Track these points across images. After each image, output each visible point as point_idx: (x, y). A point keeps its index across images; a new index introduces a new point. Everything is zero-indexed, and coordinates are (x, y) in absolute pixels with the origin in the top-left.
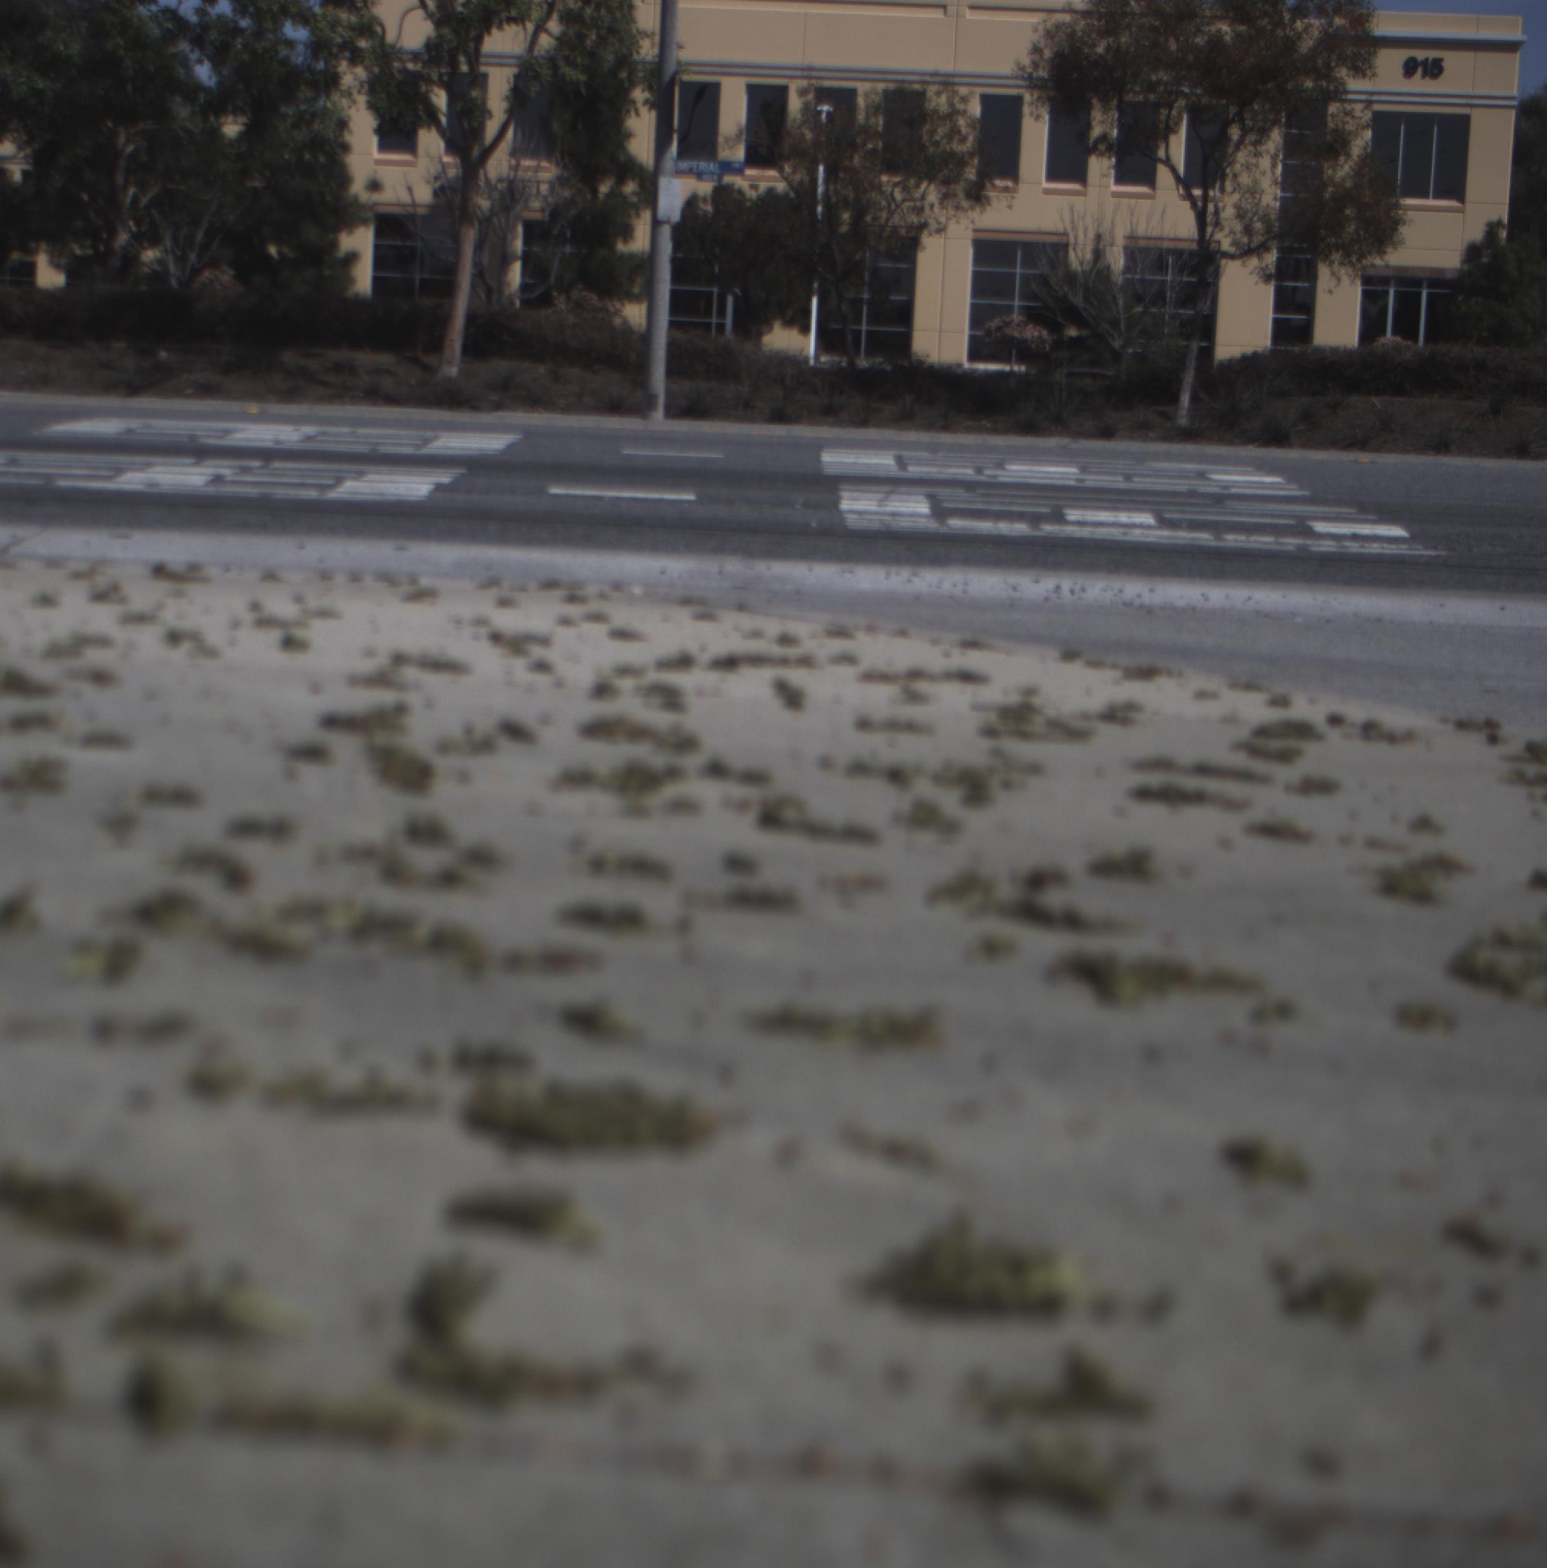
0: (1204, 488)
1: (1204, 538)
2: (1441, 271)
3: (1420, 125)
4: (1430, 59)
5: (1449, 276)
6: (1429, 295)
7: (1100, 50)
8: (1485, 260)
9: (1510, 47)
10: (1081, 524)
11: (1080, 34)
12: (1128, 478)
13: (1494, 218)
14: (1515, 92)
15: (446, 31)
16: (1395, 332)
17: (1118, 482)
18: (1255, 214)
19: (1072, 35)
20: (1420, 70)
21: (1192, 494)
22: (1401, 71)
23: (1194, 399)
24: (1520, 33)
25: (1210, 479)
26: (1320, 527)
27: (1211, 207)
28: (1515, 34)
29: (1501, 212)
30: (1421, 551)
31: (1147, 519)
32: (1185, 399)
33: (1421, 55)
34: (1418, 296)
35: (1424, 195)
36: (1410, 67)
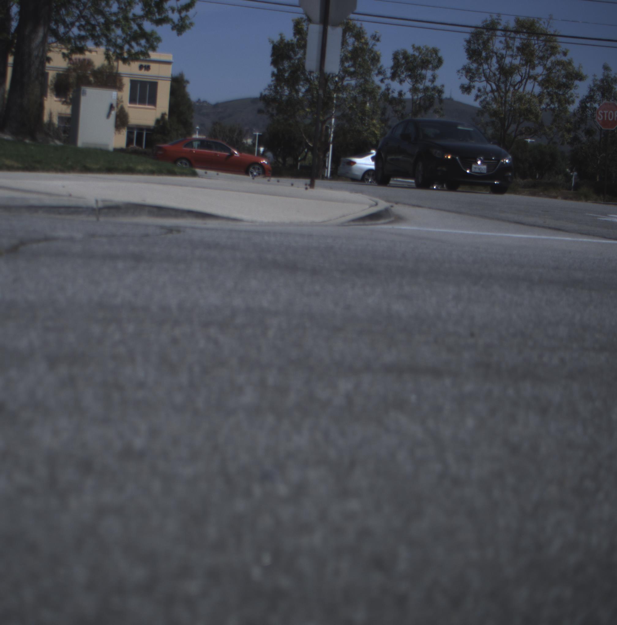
2: (149, 126)
3: (143, 84)
4: (146, 65)
5: (152, 128)
6: (147, 134)
8: (161, 124)
9: (169, 63)
13: (164, 112)
14: (170, 76)
16: (136, 144)
20: (144, 69)
22: (138, 68)
28: (170, 59)
29: (166, 110)
34: (143, 133)
35: (145, 104)
36: (141, 67)
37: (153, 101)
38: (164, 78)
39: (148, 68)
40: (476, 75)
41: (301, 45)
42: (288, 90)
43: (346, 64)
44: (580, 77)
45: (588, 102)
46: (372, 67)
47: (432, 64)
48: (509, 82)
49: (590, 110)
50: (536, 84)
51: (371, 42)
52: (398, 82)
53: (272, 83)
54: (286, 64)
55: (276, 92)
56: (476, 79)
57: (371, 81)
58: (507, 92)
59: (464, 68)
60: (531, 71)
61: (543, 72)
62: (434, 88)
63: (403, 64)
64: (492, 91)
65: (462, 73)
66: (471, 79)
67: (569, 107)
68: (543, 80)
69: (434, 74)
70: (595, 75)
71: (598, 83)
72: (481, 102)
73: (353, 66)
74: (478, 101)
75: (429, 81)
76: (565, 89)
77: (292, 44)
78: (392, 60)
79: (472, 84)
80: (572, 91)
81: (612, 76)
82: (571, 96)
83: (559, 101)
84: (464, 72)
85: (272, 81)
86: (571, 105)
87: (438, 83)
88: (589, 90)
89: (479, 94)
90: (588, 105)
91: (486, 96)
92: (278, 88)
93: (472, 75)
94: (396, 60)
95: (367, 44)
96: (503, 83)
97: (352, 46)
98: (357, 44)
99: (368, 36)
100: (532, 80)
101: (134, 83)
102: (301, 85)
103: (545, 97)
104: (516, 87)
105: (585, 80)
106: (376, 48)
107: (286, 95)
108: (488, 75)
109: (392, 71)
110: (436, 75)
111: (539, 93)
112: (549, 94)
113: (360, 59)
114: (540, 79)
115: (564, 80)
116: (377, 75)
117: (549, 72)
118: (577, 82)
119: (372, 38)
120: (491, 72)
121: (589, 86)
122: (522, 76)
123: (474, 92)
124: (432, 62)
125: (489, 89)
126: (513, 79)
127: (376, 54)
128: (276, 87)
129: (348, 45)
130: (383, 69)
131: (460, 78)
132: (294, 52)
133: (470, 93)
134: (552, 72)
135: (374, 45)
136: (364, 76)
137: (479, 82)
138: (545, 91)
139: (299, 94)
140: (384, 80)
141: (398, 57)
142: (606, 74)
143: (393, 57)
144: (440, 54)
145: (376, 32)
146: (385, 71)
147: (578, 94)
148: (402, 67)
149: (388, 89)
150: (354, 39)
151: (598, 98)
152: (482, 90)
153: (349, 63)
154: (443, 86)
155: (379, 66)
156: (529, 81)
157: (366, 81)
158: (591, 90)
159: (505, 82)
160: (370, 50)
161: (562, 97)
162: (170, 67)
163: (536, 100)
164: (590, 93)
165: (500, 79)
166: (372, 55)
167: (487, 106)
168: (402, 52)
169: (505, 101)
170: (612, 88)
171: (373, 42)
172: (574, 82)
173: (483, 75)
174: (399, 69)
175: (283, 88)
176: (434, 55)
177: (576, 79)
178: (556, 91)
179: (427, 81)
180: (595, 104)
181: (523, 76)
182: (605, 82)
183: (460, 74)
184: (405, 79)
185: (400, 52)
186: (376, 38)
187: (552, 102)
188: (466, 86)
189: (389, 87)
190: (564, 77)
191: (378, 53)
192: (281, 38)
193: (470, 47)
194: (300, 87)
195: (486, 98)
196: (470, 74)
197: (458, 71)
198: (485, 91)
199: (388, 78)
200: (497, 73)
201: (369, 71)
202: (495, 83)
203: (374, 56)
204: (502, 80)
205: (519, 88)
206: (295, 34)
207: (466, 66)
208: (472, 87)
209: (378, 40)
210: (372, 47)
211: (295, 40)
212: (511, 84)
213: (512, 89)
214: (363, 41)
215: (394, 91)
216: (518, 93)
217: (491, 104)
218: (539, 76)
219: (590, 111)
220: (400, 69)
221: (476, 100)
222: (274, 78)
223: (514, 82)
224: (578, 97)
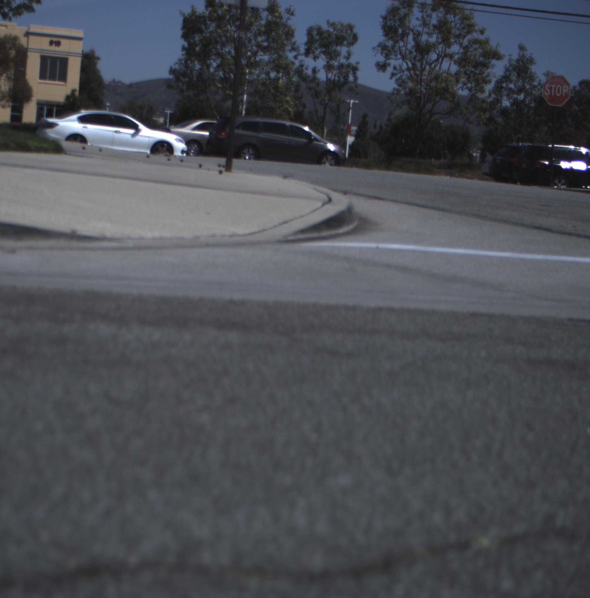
2: (59, 103)
3: (54, 60)
4: (57, 41)
5: (62, 104)
6: (57, 110)
8: (71, 100)
9: (80, 39)
13: (74, 88)
14: (81, 52)
20: (54, 44)
22: (48, 44)
28: (81, 35)
29: (77, 86)
33: (54, 39)
34: (53, 109)
35: (55, 80)
36: (51, 43)
37: (63, 77)
38: (75, 55)
39: (58, 44)
40: (392, 53)
41: (213, 18)
42: (199, 64)
43: (260, 39)
44: (497, 56)
45: (503, 82)
46: (285, 42)
47: (347, 40)
48: (425, 61)
49: (506, 90)
50: (452, 62)
51: (285, 16)
52: (312, 59)
53: (183, 57)
54: (197, 38)
55: (187, 66)
56: (393, 56)
57: (285, 56)
58: (423, 70)
59: (380, 45)
60: (447, 49)
61: (459, 51)
62: (349, 66)
63: (318, 40)
64: (408, 69)
65: (378, 50)
66: (387, 56)
67: (485, 87)
68: (459, 59)
69: (349, 51)
70: (510, 55)
71: (514, 63)
72: (397, 80)
73: (266, 41)
74: (394, 79)
75: (344, 58)
76: (481, 68)
77: (204, 17)
78: (306, 36)
79: (387, 62)
80: (489, 70)
81: (528, 57)
82: (488, 76)
83: (477, 81)
84: (380, 49)
85: (183, 55)
86: (488, 85)
87: (353, 60)
88: (504, 71)
89: (395, 72)
90: (504, 85)
91: (402, 74)
92: (189, 62)
93: (388, 53)
94: (310, 36)
95: (281, 18)
96: (419, 61)
97: (266, 20)
98: (271, 18)
99: (282, 10)
100: (448, 59)
101: (44, 59)
102: (213, 59)
103: (462, 77)
104: (433, 66)
105: (503, 59)
106: (290, 23)
107: (197, 70)
108: (404, 53)
109: (306, 47)
110: (351, 52)
111: (456, 71)
112: (466, 73)
113: (273, 34)
114: (456, 57)
115: (481, 59)
116: (290, 51)
117: (465, 50)
118: (494, 62)
119: (286, 12)
120: (407, 51)
121: (505, 66)
122: (438, 55)
123: (390, 70)
124: (347, 38)
125: (405, 66)
126: (429, 57)
127: (290, 28)
128: (186, 61)
129: (262, 20)
130: (297, 45)
131: (375, 56)
132: (205, 24)
133: (386, 72)
134: (469, 51)
135: (289, 19)
136: (278, 51)
137: (395, 60)
138: (462, 70)
139: (210, 69)
140: (297, 56)
141: (313, 33)
142: (521, 54)
143: (307, 33)
144: (355, 31)
145: (291, 6)
146: (298, 47)
147: (495, 73)
148: (316, 43)
149: (302, 66)
150: (267, 13)
151: (514, 78)
152: (398, 68)
153: (262, 37)
154: (358, 63)
155: (293, 40)
156: (445, 59)
157: (280, 56)
158: (507, 70)
159: (421, 61)
160: (284, 24)
161: (479, 76)
162: (81, 43)
163: (452, 79)
164: (506, 74)
165: (416, 57)
166: (286, 29)
167: (403, 84)
168: (317, 27)
169: (421, 80)
170: (528, 68)
171: (288, 16)
172: (491, 61)
173: (399, 52)
174: (313, 46)
175: (194, 62)
176: (349, 32)
177: (494, 58)
178: (473, 70)
179: (342, 57)
180: (510, 84)
181: (440, 54)
182: (520, 62)
183: (376, 51)
184: (319, 55)
185: (314, 28)
186: (291, 12)
187: (469, 81)
188: (381, 64)
189: (303, 63)
190: (482, 56)
191: (293, 27)
192: (193, 10)
193: (386, 23)
194: (212, 61)
195: (402, 76)
196: (386, 52)
197: (374, 48)
198: (401, 69)
199: (301, 55)
200: (413, 50)
201: (283, 46)
202: (410, 61)
203: (288, 30)
204: (417, 58)
205: (435, 66)
206: (207, 7)
207: (382, 43)
208: (388, 64)
209: (292, 14)
210: (286, 21)
211: (207, 13)
212: (427, 63)
213: (428, 68)
214: (277, 14)
215: (308, 67)
216: (434, 72)
217: (407, 83)
218: (455, 55)
219: (506, 92)
220: (315, 45)
221: (391, 78)
222: (184, 52)
223: (430, 60)
224: (495, 77)
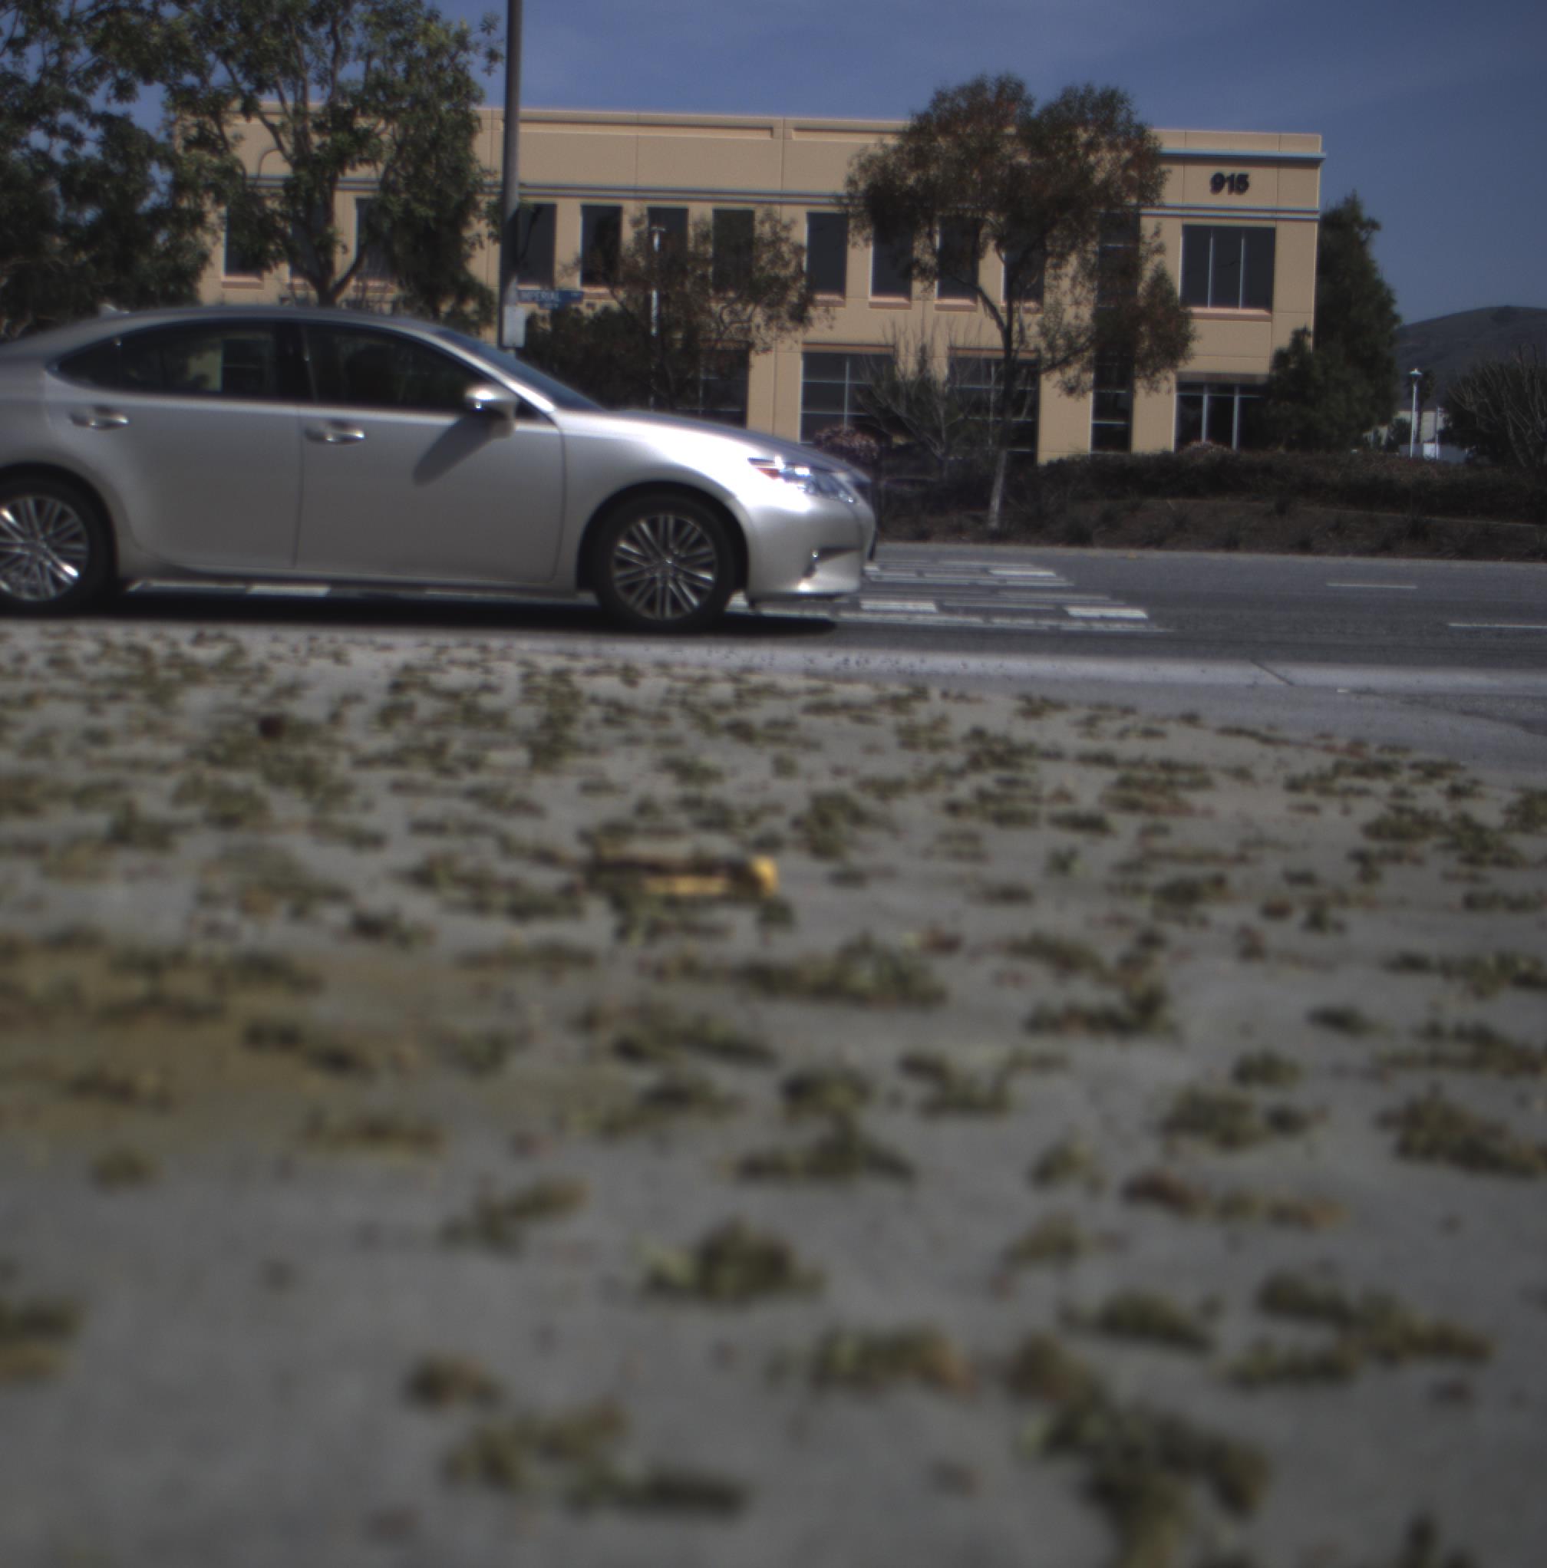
0: (984, 580)
1: (976, 621)
2: (1252, 377)
3: (1228, 237)
4: (1236, 176)
5: (1260, 381)
6: (1244, 403)
7: (911, 181)
8: (1292, 366)
9: (1311, 163)
10: (873, 611)
11: (892, 167)
12: (920, 573)
13: (1300, 326)
14: (1317, 206)
15: (303, 173)
16: (1210, 436)
17: (910, 577)
18: (1057, 331)
19: (884, 169)
20: (1227, 185)
21: (974, 586)
22: (1208, 187)
23: (1004, 503)
24: (1319, 150)
25: (992, 574)
26: (1074, 611)
27: (1016, 327)
28: (1315, 151)
29: (1308, 319)
30: (1156, 629)
31: (930, 606)
32: (996, 503)
33: (1227, 171)
34: (1232, 400)
35: (1234, 304)
36: (1218, 183)
37: (1261, 295)
38: (1297, 216)
39: (1240, 184)
101: (1195, 237)
162: (1318, 173)
